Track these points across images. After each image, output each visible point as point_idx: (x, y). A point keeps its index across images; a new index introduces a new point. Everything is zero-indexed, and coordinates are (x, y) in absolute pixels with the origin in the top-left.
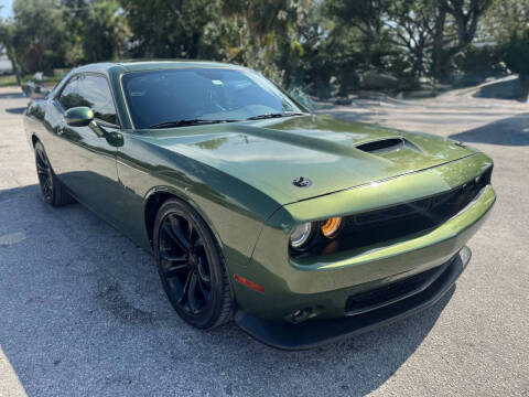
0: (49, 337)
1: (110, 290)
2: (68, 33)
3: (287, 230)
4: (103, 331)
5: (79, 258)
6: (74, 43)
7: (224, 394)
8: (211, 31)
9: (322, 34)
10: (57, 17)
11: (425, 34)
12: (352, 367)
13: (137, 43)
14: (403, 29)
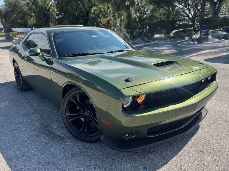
0: (20, 146)
1: (46, 127)
2: (29, 12)
3: (121, 100)
4: (43, 144)
5: (33, 113)
6: (31, 16)
7: (93, 169)
8: (94, 11)
9: (147, 11)
10: (24, 5)
11: (196, 11)
12: (149, 160)
13: (60, 16)
14: (186, 9)
